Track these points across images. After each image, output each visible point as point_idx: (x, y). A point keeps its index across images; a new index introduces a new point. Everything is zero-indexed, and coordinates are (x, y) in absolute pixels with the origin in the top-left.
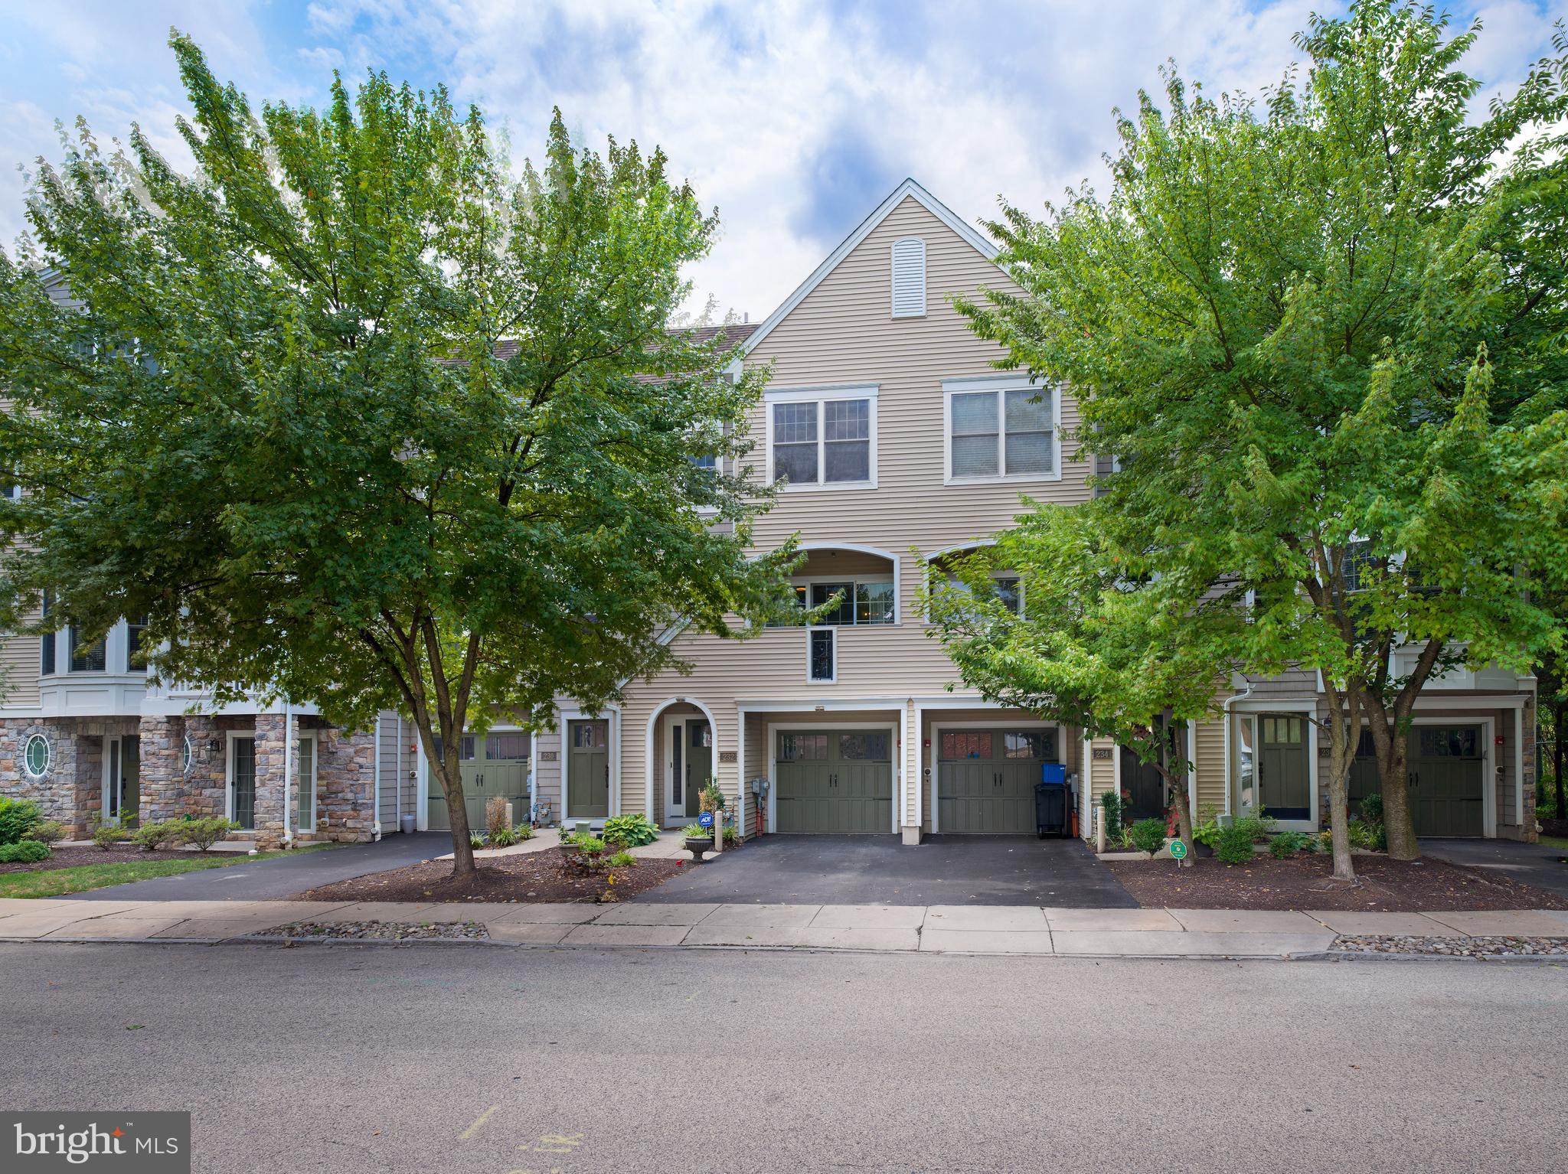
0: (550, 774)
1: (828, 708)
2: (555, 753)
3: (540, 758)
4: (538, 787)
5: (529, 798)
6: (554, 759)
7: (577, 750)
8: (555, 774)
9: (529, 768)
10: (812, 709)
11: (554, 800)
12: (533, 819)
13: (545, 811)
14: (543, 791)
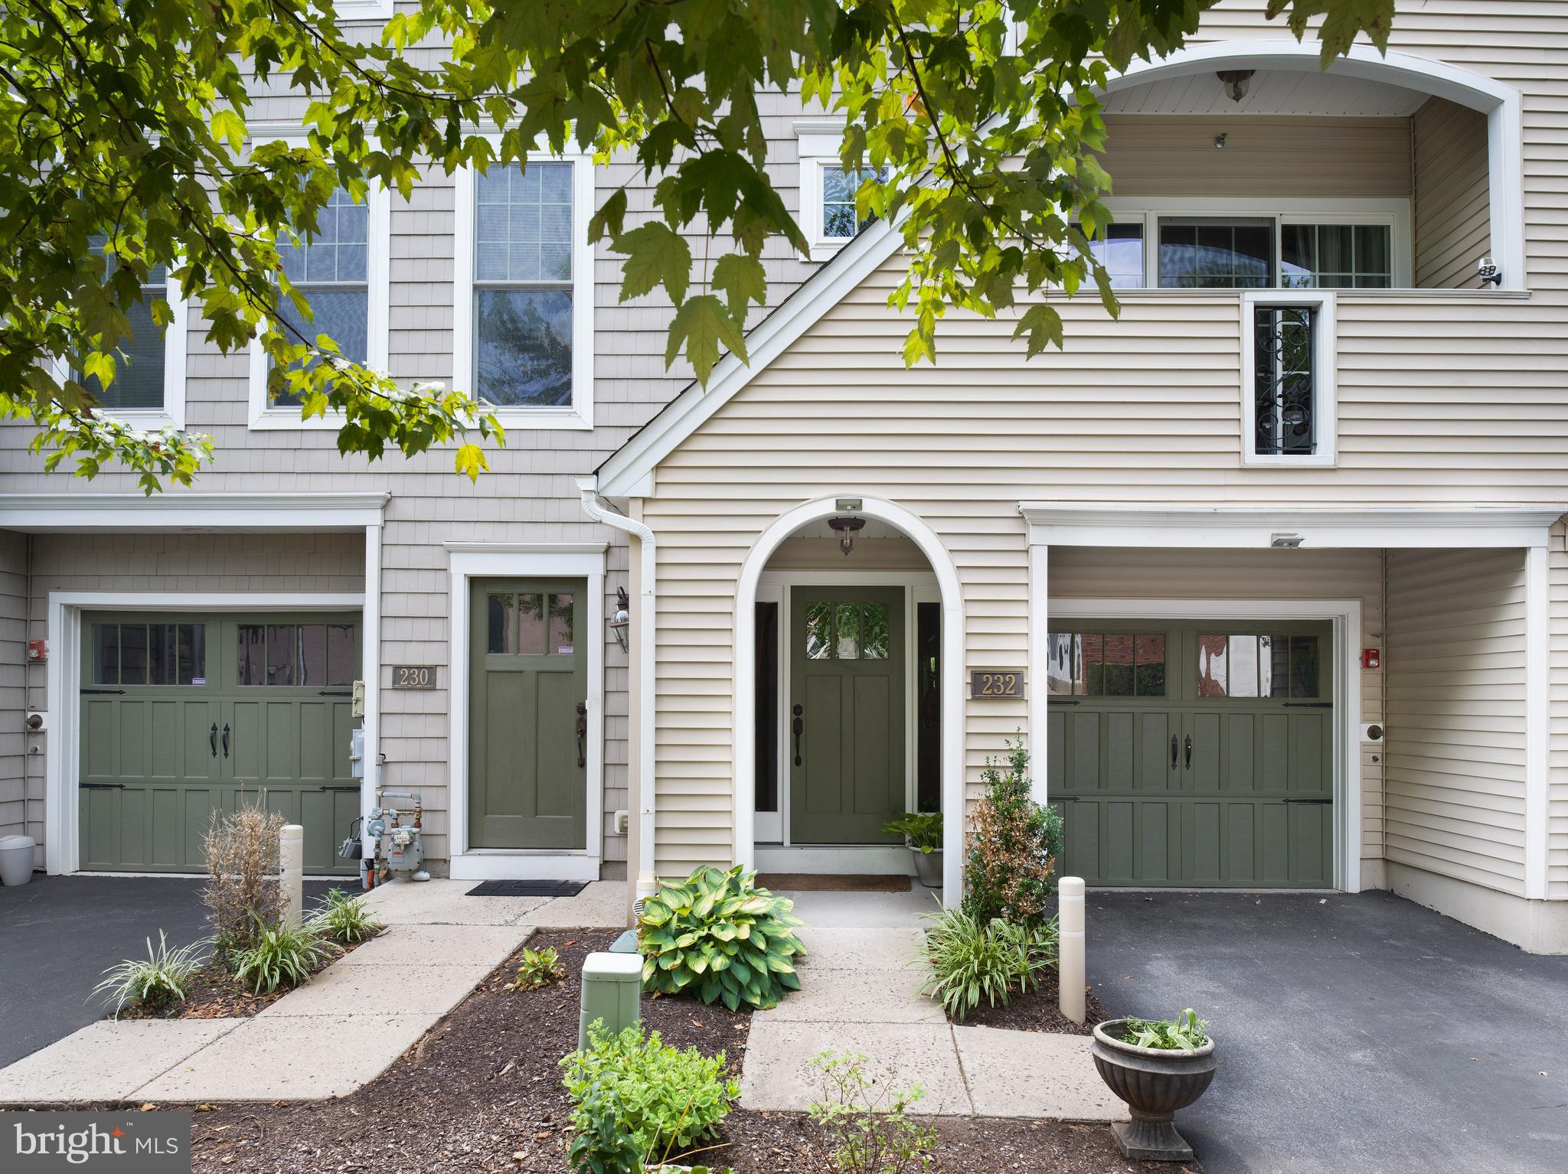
0: (417, 727)
1: (1313, 539)
2: (432, 669)
3: (388, 682)
4: (383, 763)
5: (355, 789)
6: (430, 686)
7: (496, 661)
8: (433, 727)
9: (355, 710)
10: (1260, 539)
11: (429, 800)
12: (368, 852)
13: (403, 834)
14: (396, 774)
